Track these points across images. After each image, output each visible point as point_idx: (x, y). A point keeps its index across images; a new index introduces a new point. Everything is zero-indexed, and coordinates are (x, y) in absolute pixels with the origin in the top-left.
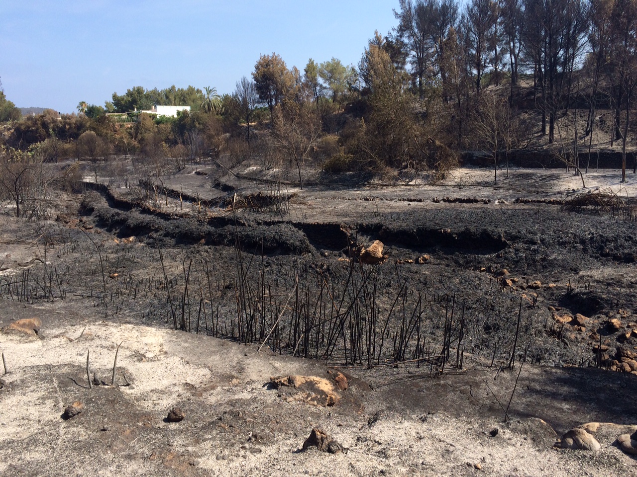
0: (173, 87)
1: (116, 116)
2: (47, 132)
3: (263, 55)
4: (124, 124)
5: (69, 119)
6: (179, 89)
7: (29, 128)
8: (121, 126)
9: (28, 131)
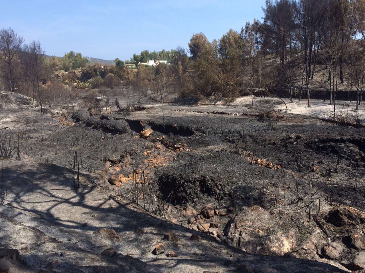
0: (164, 50)
1: (130, 66)
2: (96, 74)
3: (195, 34)
4: (133, 70)
5: (106, 67)
6: (166, 51)
7: (88, 71)
8: (131, 71)
9: (87, 73)
